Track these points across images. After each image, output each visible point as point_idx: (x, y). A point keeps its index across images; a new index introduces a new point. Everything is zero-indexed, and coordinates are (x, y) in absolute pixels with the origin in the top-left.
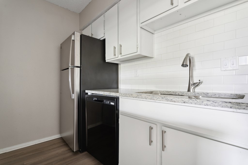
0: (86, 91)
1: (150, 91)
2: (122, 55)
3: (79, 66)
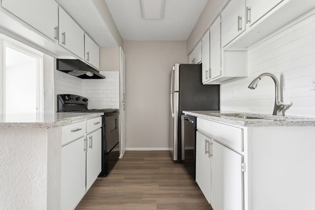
0: (184, 112)
1: (234, 113)
2: (212, 78)
3: (178, 90)
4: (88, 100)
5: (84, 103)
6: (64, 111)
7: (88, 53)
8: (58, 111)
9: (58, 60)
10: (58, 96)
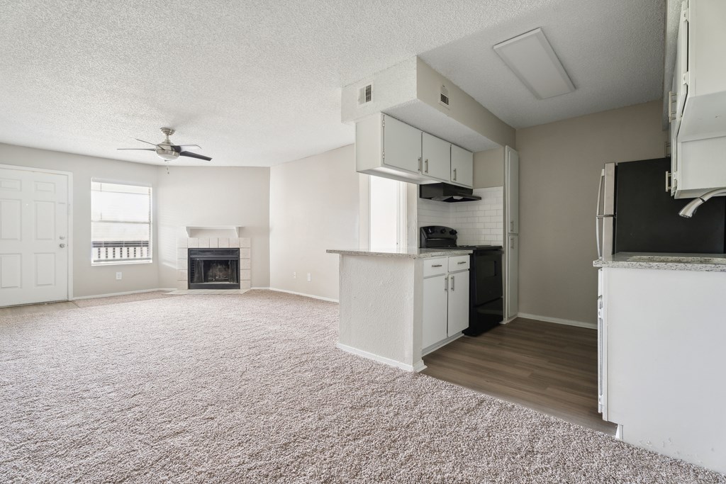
3: (613, 214)
4: (456, 233)
5: (452, 236)
6: (427, 247)
7: (455, 171)
8: (421, 247)
9: (421, 186)
10: (421, 228)
